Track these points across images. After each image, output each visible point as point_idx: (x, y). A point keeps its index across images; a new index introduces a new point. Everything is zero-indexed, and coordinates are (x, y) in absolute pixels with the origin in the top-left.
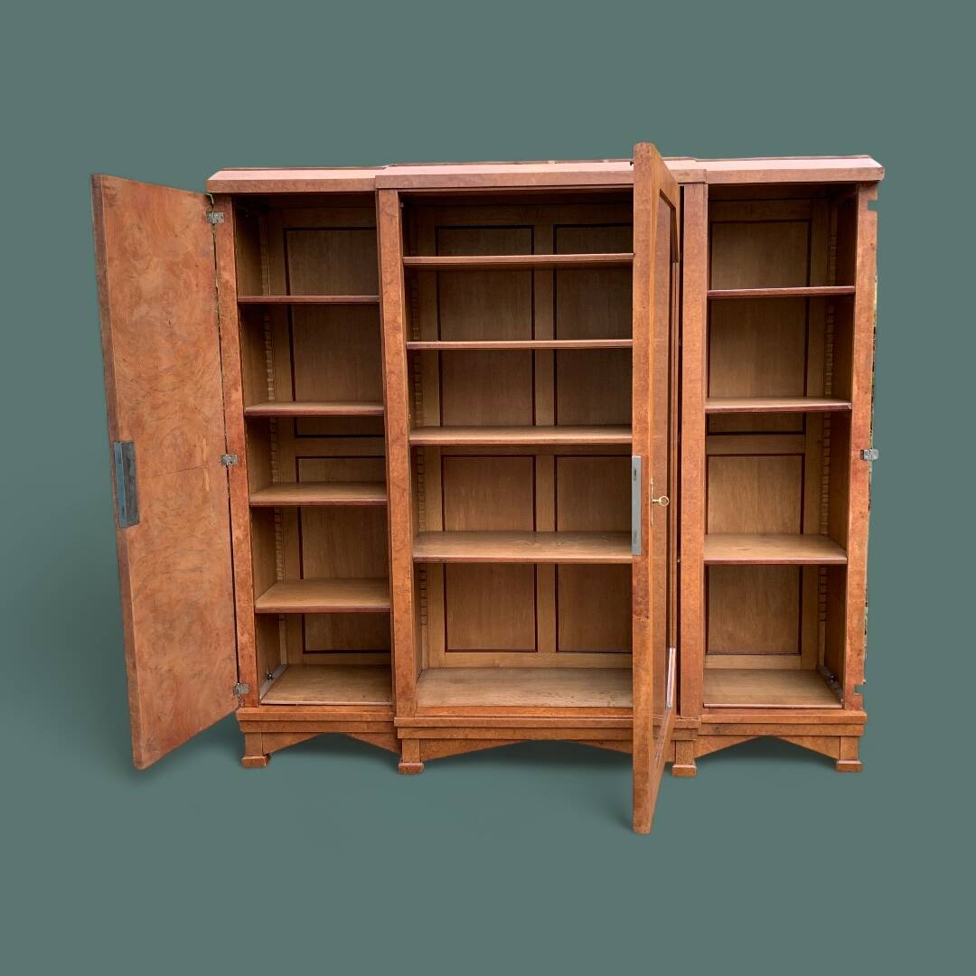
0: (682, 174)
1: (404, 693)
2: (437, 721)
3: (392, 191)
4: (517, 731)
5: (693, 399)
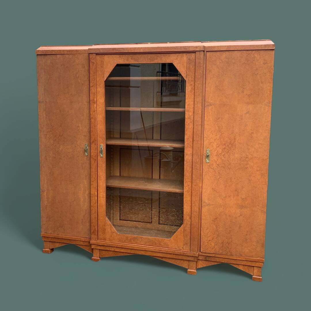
0: (194, 48)
1: (94, 232)
2: (105, 244)
3: (93, 54)
4: (132, 250)
5: (198, 132)
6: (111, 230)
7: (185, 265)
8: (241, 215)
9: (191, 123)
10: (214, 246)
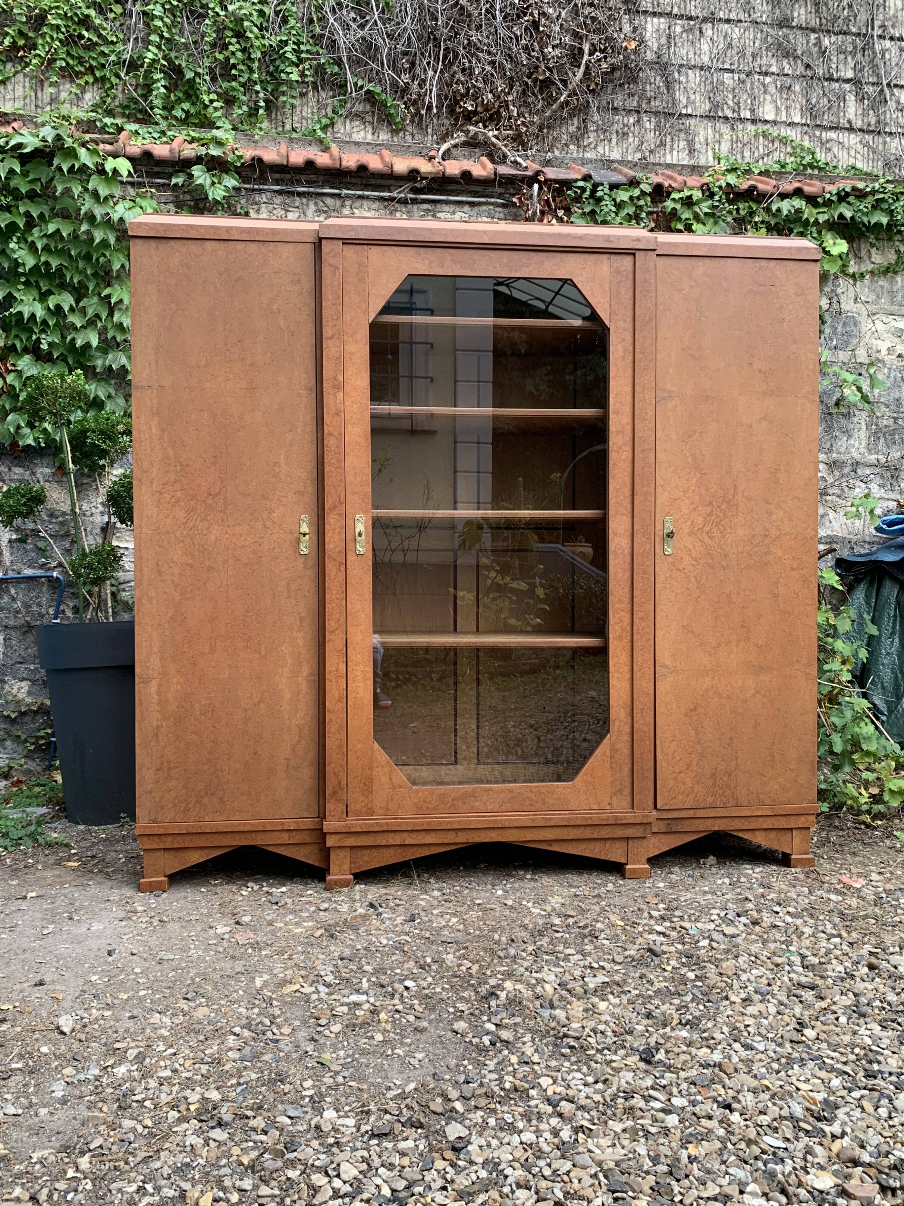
0: (634, 240)
1: (335, 792)
2: (370, 825)
3: (334, 241)
6: (391, 779)
7: (615, 854)
8: (758, 692)
9: (625, 444)
10: (693, 788)
